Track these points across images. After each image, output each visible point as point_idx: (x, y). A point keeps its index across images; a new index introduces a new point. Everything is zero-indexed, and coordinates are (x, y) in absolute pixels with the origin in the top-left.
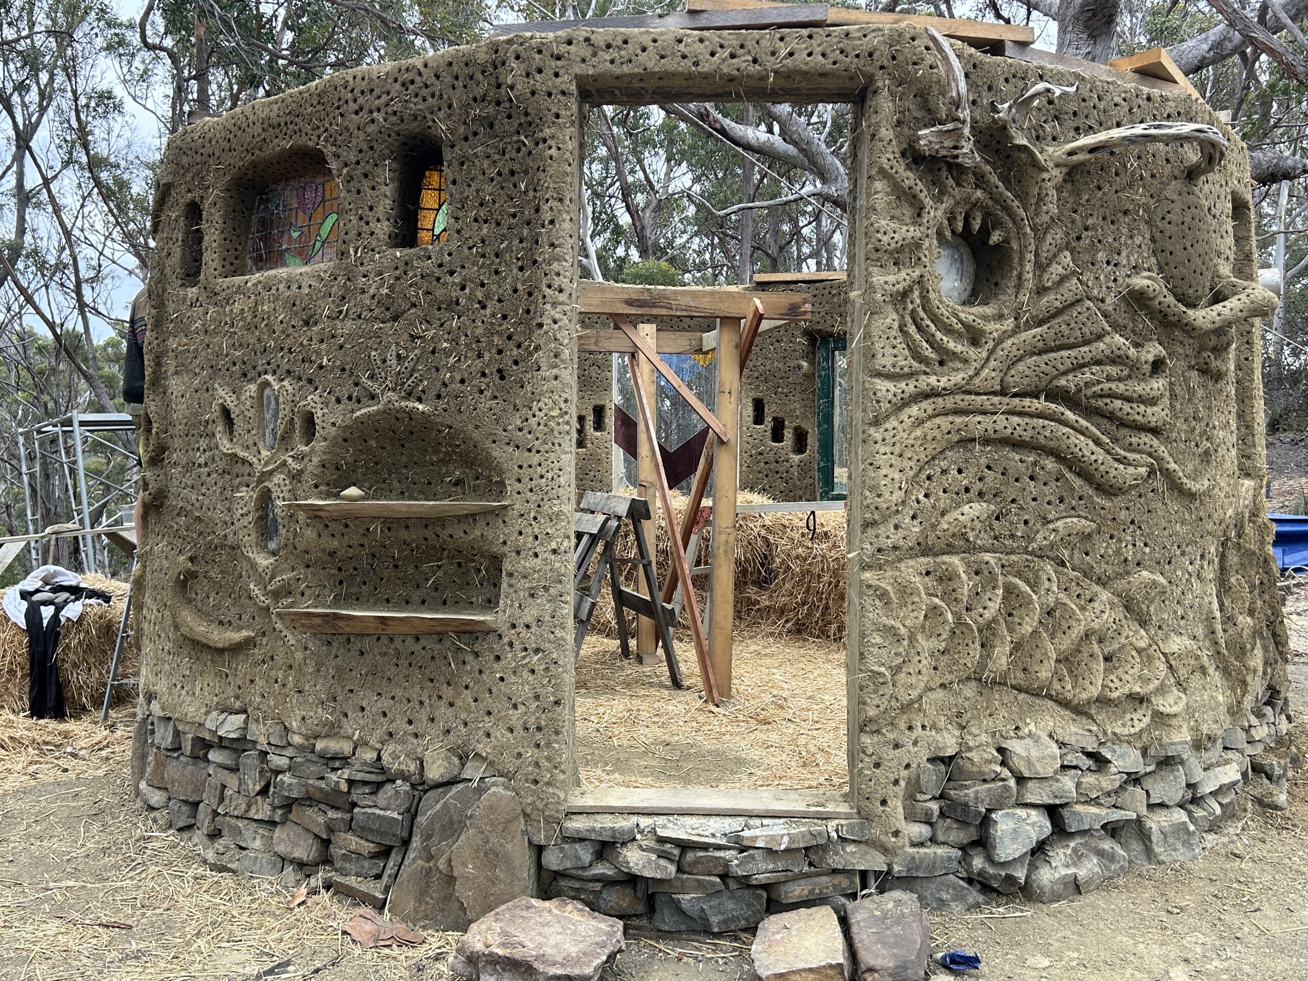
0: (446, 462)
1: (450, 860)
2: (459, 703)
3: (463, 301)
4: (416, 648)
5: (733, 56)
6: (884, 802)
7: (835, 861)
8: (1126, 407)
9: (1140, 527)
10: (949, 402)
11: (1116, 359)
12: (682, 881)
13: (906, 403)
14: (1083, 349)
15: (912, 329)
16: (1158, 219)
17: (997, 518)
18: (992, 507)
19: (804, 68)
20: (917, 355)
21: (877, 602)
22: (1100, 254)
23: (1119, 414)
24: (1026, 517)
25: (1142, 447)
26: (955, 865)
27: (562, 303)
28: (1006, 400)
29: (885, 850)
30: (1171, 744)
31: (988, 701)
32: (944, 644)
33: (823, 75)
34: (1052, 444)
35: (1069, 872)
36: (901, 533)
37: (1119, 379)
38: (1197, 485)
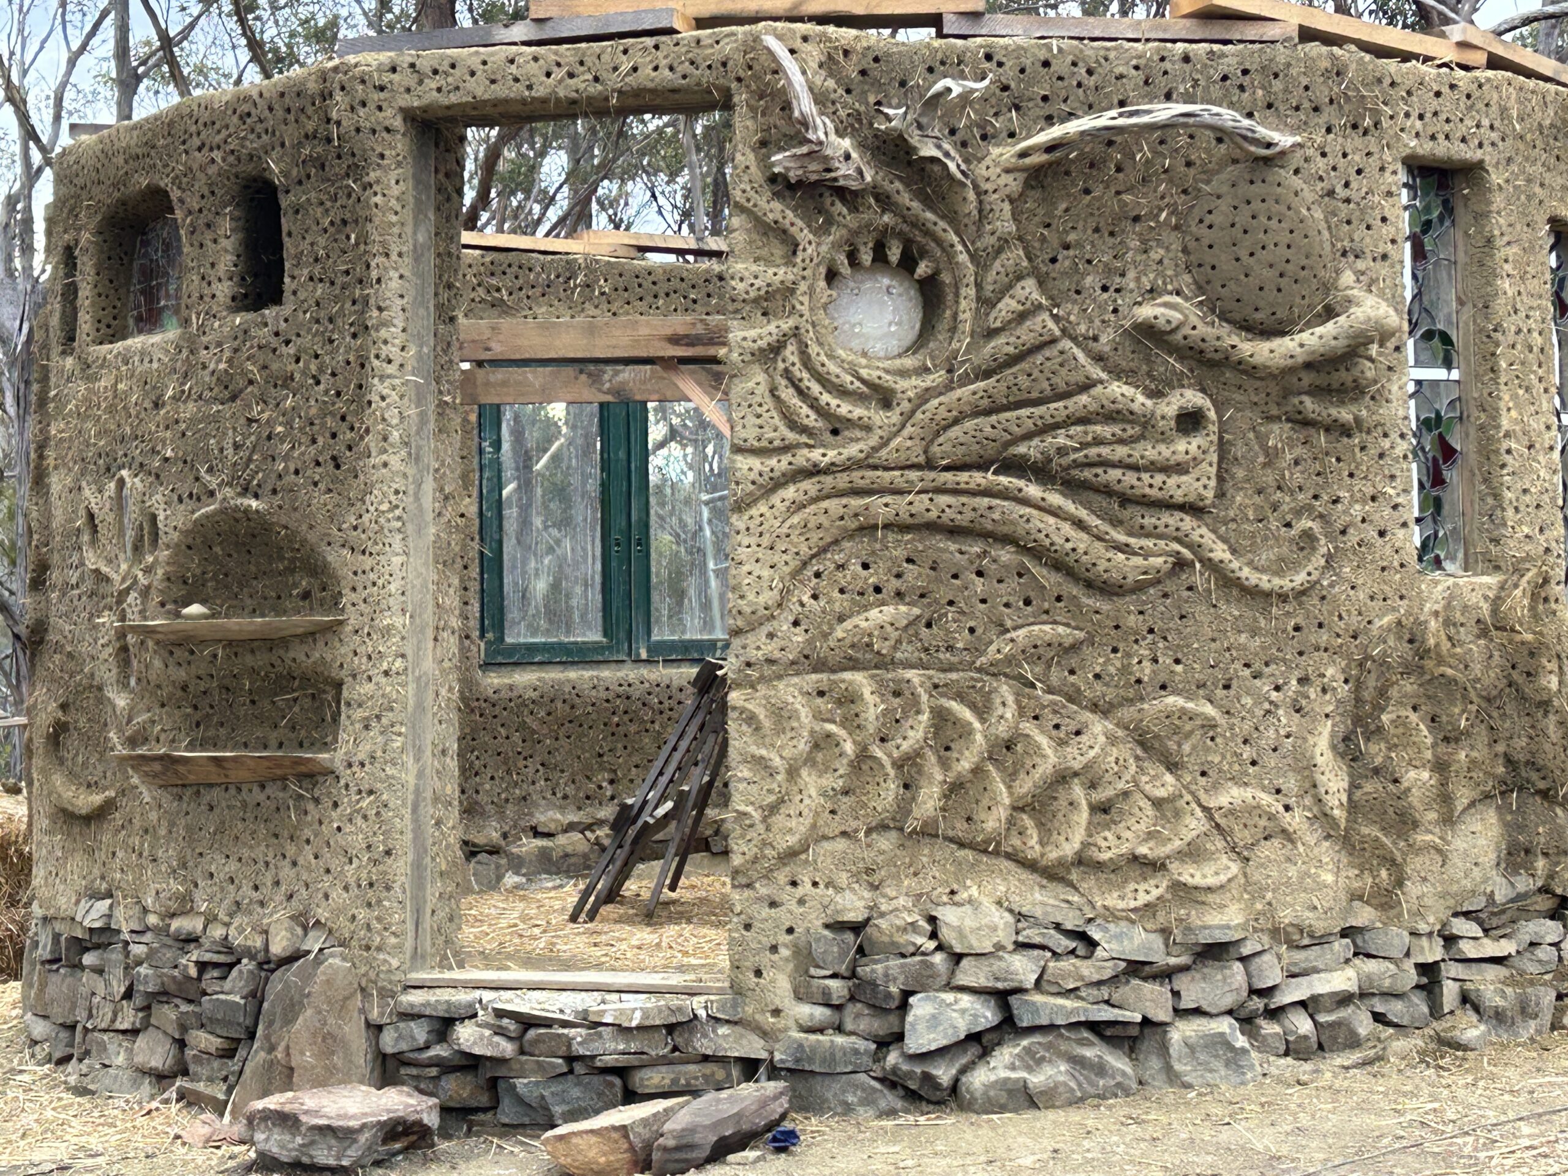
0: (291, 570)
1: (288, 1047)
2: (301, 861)
3: (297, 376)
4: (260, 796)
5: (571, 75)
6: (758, 973)
7: (703, 1045)
8: (1130, 478)
9: (1165, 638)
10: (842, 481)
11: (1112, 415)
12: (522, 1064)
13: (778, 483)
14: (1053, 406)
15: (788, 394)
16: (1193, 223)
17: (929, 625)
18: (916, 611)
19: (650, 85)
20: (793, 424)
21: (744, 727)
22: (1089, 280)
23: (1117, 487)
24: (972, 624)
25: (1161, 529)
26: (867, 1061)
27: (389, 376)
28: (932, 475)
29: (764, 1034)
30: (1205, 927)
31: (913, 858)
32: (841, 782)
33: (674, 91)
34: (1005, 529)
35: (1014, 1075)
36: (776, 644)
37: (1121, 441)
38: (1277, 582)
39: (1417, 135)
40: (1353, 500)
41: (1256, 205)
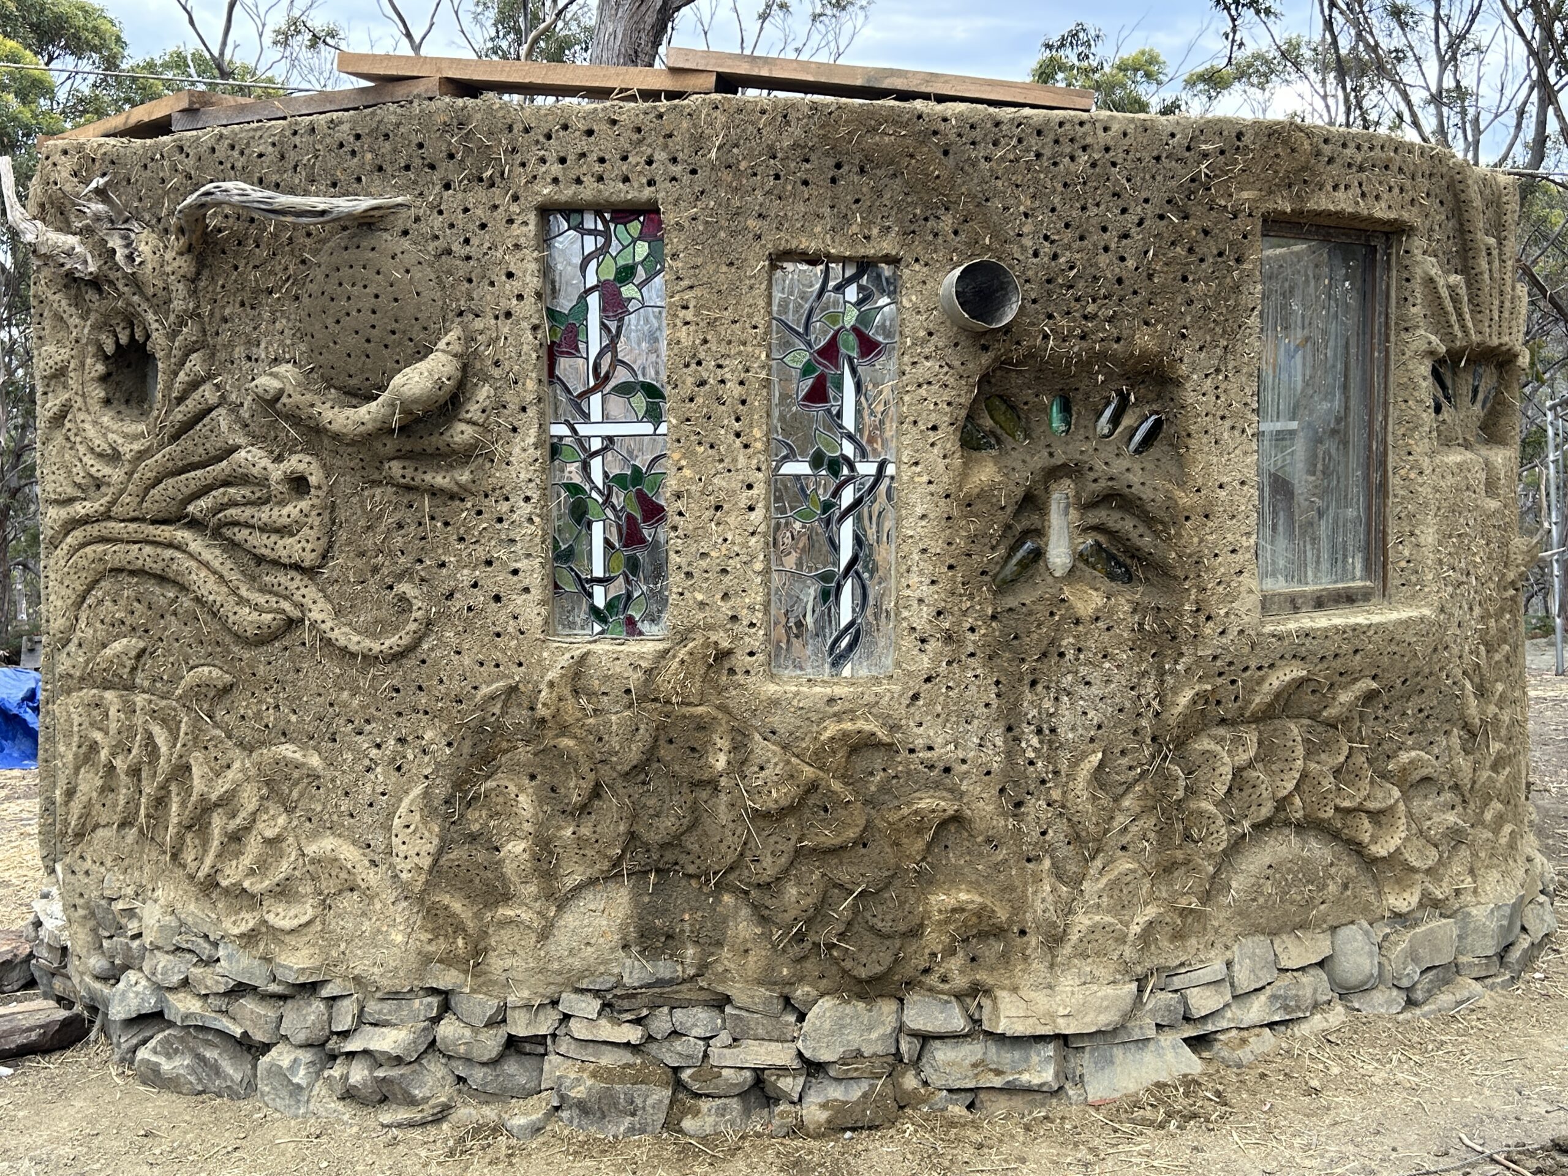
8: (254, 537)
9: (284, 689)
11: (246, 479)
13: (68, 530)
14: (211, 468)
16: (305, 293)
18: (141, 645)
22: (237, 349)
25: (276, 588)
28: (143, 527)
31: (141, 854)
37: (252, 503)
38: (367, 643)
39: (555, 181)
40: (461, 565)
41: (345, 272)
